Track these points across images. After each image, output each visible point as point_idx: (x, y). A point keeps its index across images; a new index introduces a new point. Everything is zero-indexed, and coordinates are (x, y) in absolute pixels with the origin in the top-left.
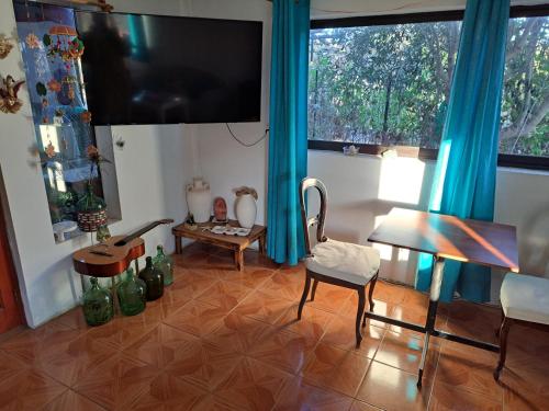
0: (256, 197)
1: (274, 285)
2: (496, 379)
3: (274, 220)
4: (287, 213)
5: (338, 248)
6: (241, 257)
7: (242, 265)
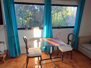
0: (4, 43)
1: (16, 63)
2: (62, 62)
3: (11, 48)
4: (15, 45)
5: (32, 50)
6: (4, 59)
7: (4, 61)
